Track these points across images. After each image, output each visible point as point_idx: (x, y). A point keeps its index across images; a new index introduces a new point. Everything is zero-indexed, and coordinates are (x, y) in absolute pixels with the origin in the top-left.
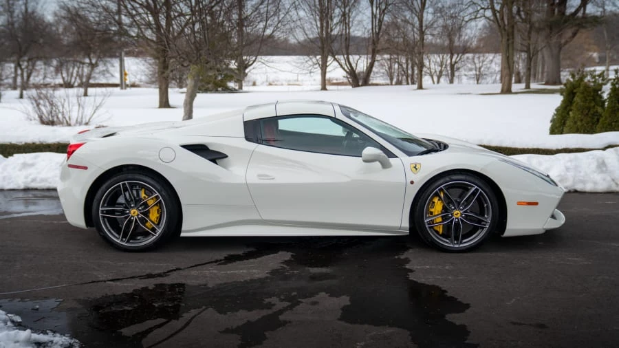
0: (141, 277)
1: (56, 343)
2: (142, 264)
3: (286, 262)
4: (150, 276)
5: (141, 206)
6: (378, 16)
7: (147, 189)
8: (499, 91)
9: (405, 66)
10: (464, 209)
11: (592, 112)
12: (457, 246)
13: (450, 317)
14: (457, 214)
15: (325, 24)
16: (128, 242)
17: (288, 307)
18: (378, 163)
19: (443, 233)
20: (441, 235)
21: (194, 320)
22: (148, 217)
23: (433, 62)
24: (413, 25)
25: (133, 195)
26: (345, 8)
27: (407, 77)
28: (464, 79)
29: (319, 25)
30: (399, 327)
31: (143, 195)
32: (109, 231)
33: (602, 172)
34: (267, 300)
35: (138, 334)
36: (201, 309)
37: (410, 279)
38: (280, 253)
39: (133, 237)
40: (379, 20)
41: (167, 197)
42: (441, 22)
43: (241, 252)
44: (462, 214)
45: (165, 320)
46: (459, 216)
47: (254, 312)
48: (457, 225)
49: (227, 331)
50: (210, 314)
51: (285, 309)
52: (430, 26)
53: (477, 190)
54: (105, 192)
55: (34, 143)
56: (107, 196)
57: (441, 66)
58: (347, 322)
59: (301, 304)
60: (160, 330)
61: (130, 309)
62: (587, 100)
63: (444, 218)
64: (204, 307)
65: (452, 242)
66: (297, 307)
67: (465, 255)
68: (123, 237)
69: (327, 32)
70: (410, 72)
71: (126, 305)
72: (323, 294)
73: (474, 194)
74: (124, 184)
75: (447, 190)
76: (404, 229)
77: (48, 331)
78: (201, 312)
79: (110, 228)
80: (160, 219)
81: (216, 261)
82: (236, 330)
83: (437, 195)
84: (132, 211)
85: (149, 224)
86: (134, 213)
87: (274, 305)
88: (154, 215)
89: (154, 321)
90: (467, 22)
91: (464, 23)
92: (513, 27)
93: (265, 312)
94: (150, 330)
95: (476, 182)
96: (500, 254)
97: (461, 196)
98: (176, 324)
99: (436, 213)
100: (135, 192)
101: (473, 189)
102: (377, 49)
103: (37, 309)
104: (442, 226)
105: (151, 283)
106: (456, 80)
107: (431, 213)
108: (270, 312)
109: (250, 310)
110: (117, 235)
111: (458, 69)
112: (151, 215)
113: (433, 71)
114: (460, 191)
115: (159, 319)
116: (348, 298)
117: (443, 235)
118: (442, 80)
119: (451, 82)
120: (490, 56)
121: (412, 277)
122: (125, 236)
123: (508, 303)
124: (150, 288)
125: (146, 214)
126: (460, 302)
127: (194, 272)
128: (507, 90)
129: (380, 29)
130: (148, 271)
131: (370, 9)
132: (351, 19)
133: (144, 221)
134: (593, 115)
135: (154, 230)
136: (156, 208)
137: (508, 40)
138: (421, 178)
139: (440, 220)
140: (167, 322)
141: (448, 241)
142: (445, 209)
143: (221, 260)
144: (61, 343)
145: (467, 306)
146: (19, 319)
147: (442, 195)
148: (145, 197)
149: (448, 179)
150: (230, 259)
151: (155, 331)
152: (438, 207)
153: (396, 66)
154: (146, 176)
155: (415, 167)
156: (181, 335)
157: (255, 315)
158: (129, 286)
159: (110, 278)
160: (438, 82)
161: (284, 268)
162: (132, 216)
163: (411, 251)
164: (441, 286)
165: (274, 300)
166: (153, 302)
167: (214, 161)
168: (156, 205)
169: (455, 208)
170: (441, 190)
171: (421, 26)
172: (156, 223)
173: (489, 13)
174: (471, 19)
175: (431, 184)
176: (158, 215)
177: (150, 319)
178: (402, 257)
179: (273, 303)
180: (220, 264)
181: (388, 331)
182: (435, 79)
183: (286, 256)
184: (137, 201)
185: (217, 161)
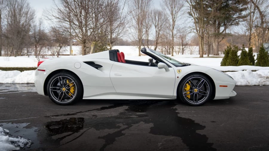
0: (65, 115)
1: (21, 142)
2: (66, 110)
3: (126, 110)
4: (68, 115)
5: (67, 86)
6: (158, 32)
7: (69, 80)
8: (199, 57)
9: (167, 49)
10: (198, 88)
11: (235, 59)
12: (195, 103)
13: (198, 132)
14: (196, 90)
15: (140, 34)
16: (61, 101)
17: (127, 127)
18: (164, 69)
19: (190, 98)
20: (189, 99)
21: (85, 133)
22: (70, 91)
23: (176, 48)
24: (170, 34)
25: (64, 82)
26: (147, 28)
27: (168, 53)
28: (187, 54)
29: (138, 34)
30: (176, 136)
31: (68, 82)
32: (54, 97)
33: (243, 79)
34: (118, 125)
35: (59, 138)
36: (89, 128)
37: (179, 116)
38: (124, 106)
39: (63, 99)
40: (158, 33)
41: (77, 83)
42: (179, 34)
43: (107, 106)
44: (198, 91)
45: (72, 133)
46: (196, 91)
47: (112, 130)
48: (196, 95)
49: (99, 138)
50: (92, 130)
51: (126, 129)
52: (176, 35)
53: (204, 81)
54: (52, 81)
55: (32, 67)
56: (53, 82)
57: (179, 49)
58: (153, 134)
59: (133, 127)
60: (70, 137)
61: (57, 128)
62: (233, 55)
63: (191, 92)
64: (90, 127)
65: (194, 102)
66: (131, 128)
67: (199, 107)
68: (59, 99)
69: (141, 37)
70: (169, 51)
71: (56, 126)
72: (142, 122)
73: (202, 82)
74: (60, 77)
75: (192, 80)
76: (175, 96)
77: (19, 137)
78: (89, 129)
79: (54, 95)
80: (74, 92)
81: (97, 109)
82: (103, 138)
83: (188, 82)
84: (63, 89)
85: (70, 94)
86: (64, 89)
87: (121, 127)
88: (72, 90)
89: (67, 133)
90: (188, 33)
91: (187, 34)
92: (203, 35)
93: (116, 130)
94: (65, 137)
95: (203, 77)
96: (213, 107)
97: (197, 83)
98: (77, 134)
99: (187, 90)
100: (65, 81)
101: (202, 80)
102: (158, 42)
103: (18, 127)
104: (190, 95)
105: (68, 118)
106: (184, 54)
107: (185, 90)
108: (119, 130)
109: (110, 129)
110: (57, 98)
111: (185, 50)
112: (71, 90)
113: (176, 51)
114: (197, 81)
115: (69, 132)
116: (153, 124)
117: (190, 99)
118: (179, 53)
119: (183, 54)
120: (195, 47)
121: (179, 115)
122: (60, 99)
123: (221, 126)
124: (68, 119)
125: (69, 90)
126: (201, 125)
127: (87, 113)
128: (202, 57)
129: (159, 36)
130: (68, 113)
131: (155, 29)
132: (149, 33)
133: (68, 93)
134: (236, 61)
135: (72, 96)
136: (73, 87)
137: (202, 39)
138: (181, 75)
139: (189, 93)
140: (73, 134)
141: (192, 101)
142: (191, 88)
143: (99, 109)
144: (23, 142)
145: (204, 127)
146: (8, 131)
147: (190, 83)
148: (68, 83)
149: (192, 76)
150: (103, 109)
151: (67, 138)
152: (188, 87)
153: (164, 49)
154: (69, 74)
155: (179, 71)
156: (78, 139)
157: (112, 131)
158: (59, 119)
159: (52, 115)
160: (178, 54)
161: (125, 112)
162: (63, 91)
163: (177, 106)
164: (192, 119)
165: (121, 125)
166: (68, 125)
167: (97, 68)
168: (73, 86)
169: (195, 88)
170: (190, 80)
171: (173, 35)
172: (73, 94)
173: (195, 31)
174: (189, 33)
175: (186, 78)
176: (74, 91)
177: (65, 132)
178: (174, 108)
179: (120, 126)
180: (98, 110)
181: (172, 138)
182: (177, 53)
183: (126, 107)
184: (65, 85)
185: (98, 68)
